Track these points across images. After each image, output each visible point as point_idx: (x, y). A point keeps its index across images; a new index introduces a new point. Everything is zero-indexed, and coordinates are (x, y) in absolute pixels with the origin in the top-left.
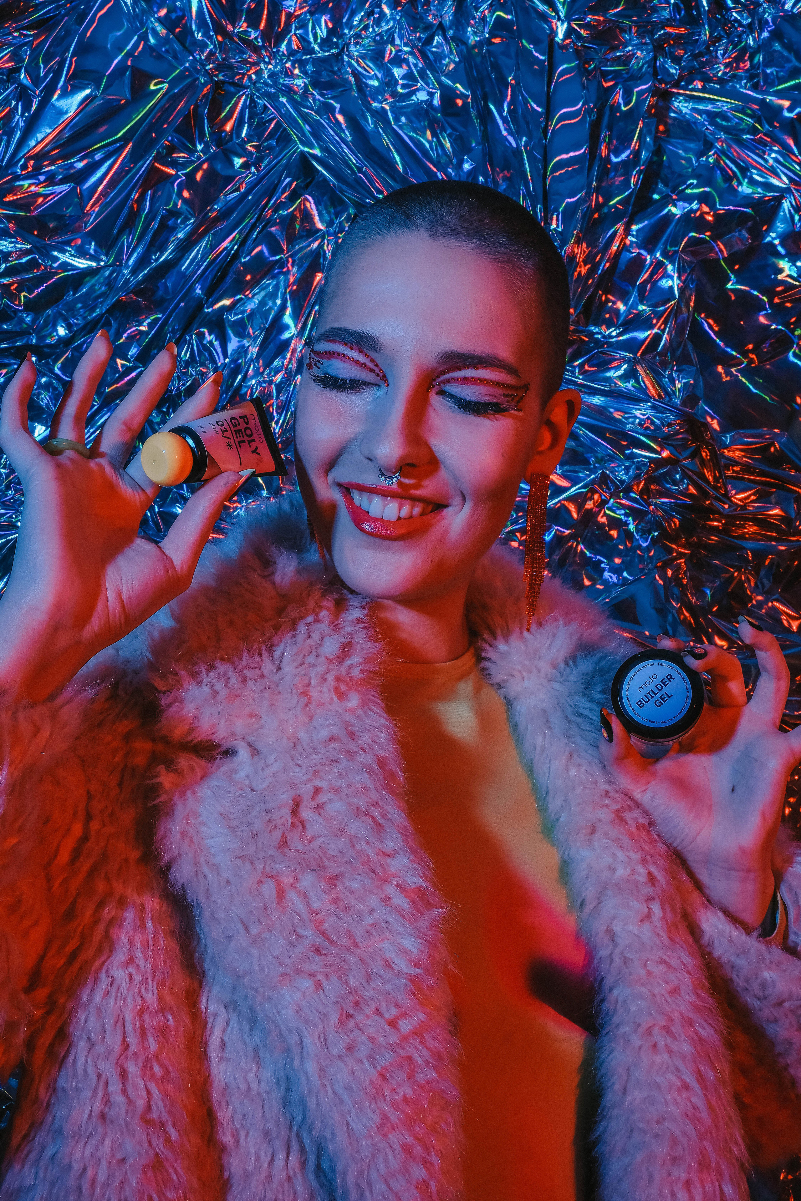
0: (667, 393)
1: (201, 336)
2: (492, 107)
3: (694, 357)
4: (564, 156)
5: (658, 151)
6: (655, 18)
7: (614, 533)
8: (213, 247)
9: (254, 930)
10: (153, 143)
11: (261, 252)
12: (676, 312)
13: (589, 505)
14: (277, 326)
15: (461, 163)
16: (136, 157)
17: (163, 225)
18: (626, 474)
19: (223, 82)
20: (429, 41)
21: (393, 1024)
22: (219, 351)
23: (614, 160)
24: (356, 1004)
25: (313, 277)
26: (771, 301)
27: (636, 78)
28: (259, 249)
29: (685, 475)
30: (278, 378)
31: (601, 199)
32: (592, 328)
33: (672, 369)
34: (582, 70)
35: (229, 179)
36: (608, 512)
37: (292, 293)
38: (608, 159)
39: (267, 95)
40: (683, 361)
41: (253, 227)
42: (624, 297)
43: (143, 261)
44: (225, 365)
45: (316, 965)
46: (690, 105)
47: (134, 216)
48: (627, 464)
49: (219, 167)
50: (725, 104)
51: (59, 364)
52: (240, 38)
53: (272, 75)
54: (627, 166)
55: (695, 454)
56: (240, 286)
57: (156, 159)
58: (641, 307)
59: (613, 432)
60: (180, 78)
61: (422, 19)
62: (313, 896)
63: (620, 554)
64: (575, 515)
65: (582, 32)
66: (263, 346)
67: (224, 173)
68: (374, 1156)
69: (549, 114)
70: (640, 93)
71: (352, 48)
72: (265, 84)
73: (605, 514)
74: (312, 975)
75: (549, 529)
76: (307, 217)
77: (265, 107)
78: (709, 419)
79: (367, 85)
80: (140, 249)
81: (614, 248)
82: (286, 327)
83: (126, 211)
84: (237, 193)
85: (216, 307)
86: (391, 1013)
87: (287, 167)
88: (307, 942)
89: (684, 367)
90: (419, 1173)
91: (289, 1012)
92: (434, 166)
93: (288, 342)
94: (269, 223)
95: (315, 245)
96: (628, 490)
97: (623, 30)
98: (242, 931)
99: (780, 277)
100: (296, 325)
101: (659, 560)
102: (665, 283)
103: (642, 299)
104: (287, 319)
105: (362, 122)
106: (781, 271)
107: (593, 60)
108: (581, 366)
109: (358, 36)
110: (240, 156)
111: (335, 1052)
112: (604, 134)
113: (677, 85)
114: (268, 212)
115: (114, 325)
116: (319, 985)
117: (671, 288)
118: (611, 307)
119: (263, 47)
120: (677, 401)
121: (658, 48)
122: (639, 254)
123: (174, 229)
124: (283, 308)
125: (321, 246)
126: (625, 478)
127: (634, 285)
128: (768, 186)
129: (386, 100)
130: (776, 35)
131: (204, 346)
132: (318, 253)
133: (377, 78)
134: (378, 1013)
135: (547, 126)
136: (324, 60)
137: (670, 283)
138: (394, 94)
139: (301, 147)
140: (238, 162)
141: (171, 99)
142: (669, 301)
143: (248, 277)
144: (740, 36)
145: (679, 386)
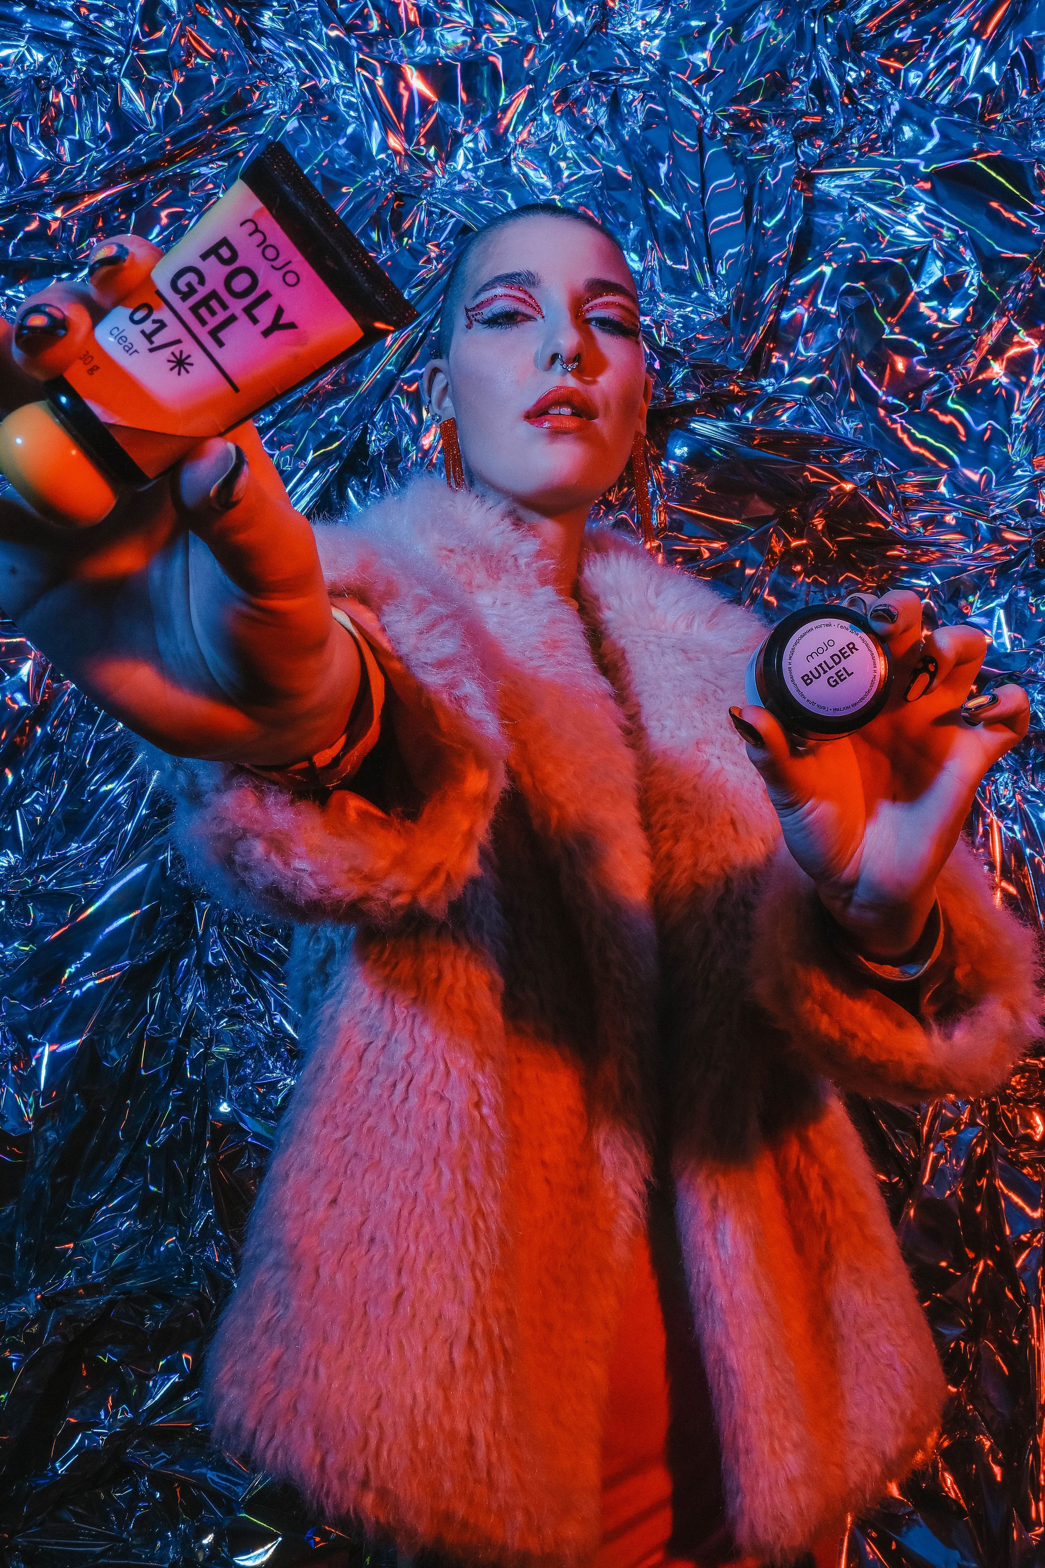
4: (723, 216)
23: (767, 225)
38: (761, 225)
46: (833, 182)
69: (704, 187)
121: (798, 137)
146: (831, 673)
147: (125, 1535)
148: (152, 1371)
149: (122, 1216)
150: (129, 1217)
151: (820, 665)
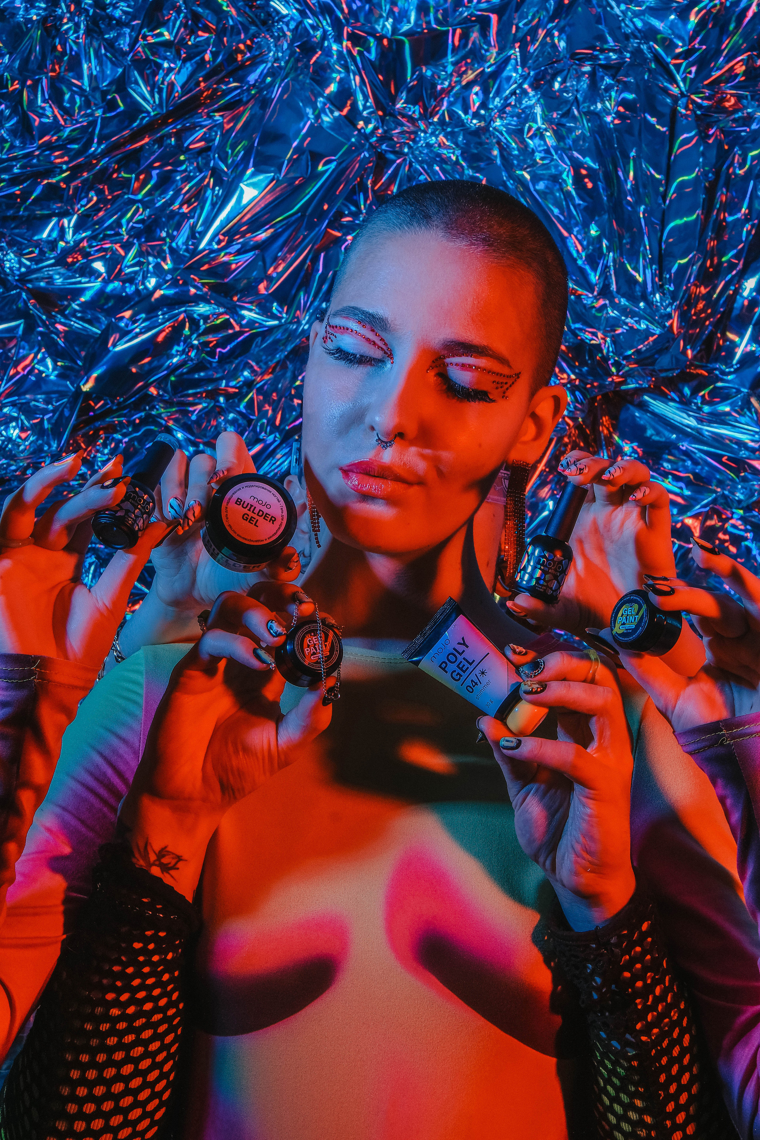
4: (679, 221)
10: (324, 213)
19: (385, 152)
34: (703, 138)
52: (401, 113)
53: (428, 145)
60: (347, 153)
69: (668, 183)
71: (498, 121)
79: (510, 155)
119: (421, 119)
135: (666, 192)
136: (474, 132)
141: (338, 176)
146: (251, 514)
151: (252, 506)
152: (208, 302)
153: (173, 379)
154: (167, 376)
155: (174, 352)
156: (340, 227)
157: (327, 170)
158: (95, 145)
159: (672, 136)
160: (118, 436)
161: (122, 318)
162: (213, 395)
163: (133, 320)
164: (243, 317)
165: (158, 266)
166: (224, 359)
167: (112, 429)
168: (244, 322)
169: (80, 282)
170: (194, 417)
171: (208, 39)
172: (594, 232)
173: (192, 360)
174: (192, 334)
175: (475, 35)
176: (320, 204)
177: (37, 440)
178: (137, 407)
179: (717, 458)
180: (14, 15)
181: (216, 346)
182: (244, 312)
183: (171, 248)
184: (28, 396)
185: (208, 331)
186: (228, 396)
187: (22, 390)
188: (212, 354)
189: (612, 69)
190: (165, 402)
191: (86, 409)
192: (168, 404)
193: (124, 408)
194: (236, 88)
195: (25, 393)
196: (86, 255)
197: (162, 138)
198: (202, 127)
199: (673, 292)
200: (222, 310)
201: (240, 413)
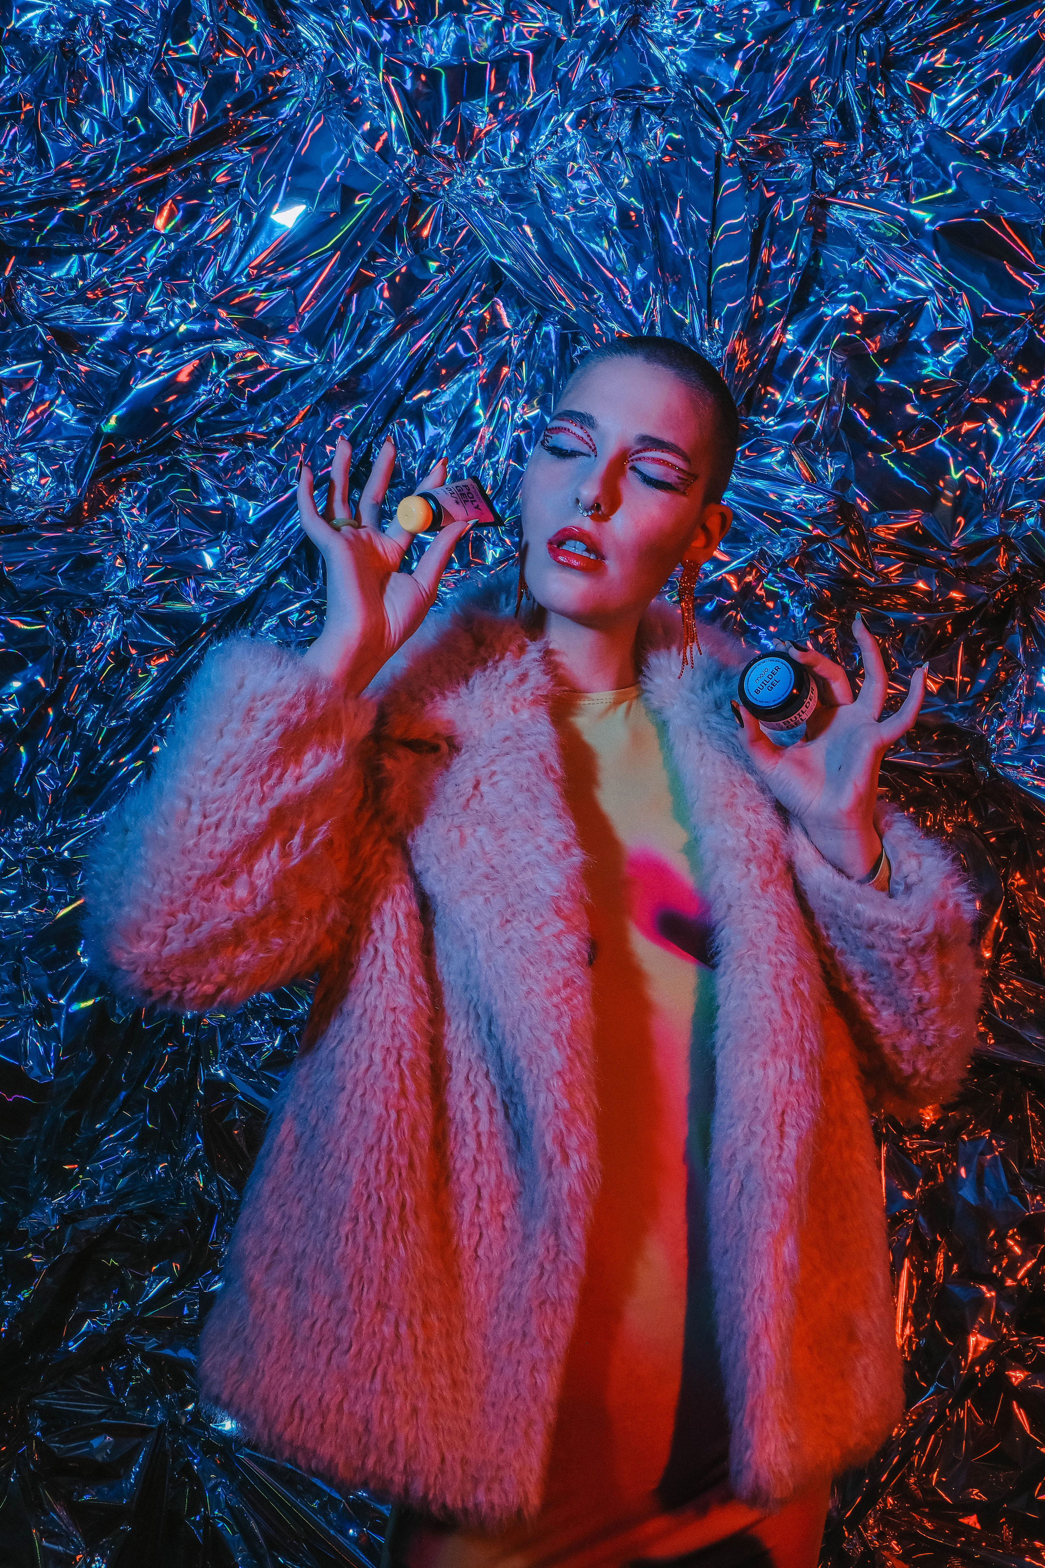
0: (821, 478)
1: (402, 426)
2: (663, 217)
3: (846, 444)
4: (727, 265)
5: (815, 256)
6: (814, 134)
7: (771, 604)
8: (411, 346)
9: (444, 862)
10: (358, 251)
11: (456, 349)
12: (829, 402)
13: (749, 578)
14: (468, 416)
15: (634, 270)
16: (344, 264)
17: (368, 325)
18: (782, 550)
19: (419, 193)
20: (607, 157)
21: (538, 928)
22: (418, 438)
23: (774, 266)
24: (514, 915)
25: (500, 371)
26: (917, 392)
27: (796, 189)
28: (453, 346)
29: (836, 553)
30: (469, 462)
31: (760, 301)
32: (752, 418)
33: (825, 455)
34: (747, 184)
35: (425, 283)
36: (766, 586)
37: (482, 386)
38: (768, 265)
39: (460, 205)
40: (836, 448)
41: (447, 326)
42: (782, 389)
43: (350, 357)
44: (422, 451)
45: (486, 887)
46: (845, 213)
47: (342, 316)
48: (783, 541)
49: (416, 271)
50: (875, 216)
51: (273, 449)
52: (436, 153)
53: (464, 187)
54: (787, 271)
55: (844, 532)
56: (437, 381)
57: (361, 266)
58: (797, 400)
59: (770, 513)
60: (382, 190)
61: (600, 137)
62: (486, 841)
63: (776, 623)
64: (735, 588)
65: (746, 148)
66: (455, 435)
67: (421, 277)
68: (522, 1013)
69: (714, 227)
70: (798, 205)
71: (538, 163)
72: (458, 195)
73: (763, 587)
74: (483, 893)
75: (711, 599)
76: (495, 316)
77: (458, 215)
78: (859, 501)
79: (550, 197)
80: (347, 348)
81: (774, 343)
82: (478, 416)
83: (335, 313)
84: (432, 295)
85: (415, 398)
86: (537, 922)
87: (478, 270)
88: (479, 871)
89: (837, 453)
90: (553, 1026)
91: (465, 917)
92: (610, 272)
93: (477, 430)
94: (462, 323)
95: (504, 342)
96: (784, 566)
97: (785, 146)
98: (435, 861)
99: (924, 372)
100: (485, 414)
101: (811, 628)
102: (817, 378)
103: (797, 392)
104: (478, 409)
105: (546, 232)
106: (926, 366)
107: (757, 172)
108: (743, 451)
109: (543, 152)
110: (434, 260)
111: (497, 944)
112: (766, 241)
113: (833, 194)
114: (460, 313)
115: (322, 415)
116: (487, 900)
117: (823, 382)
118: (770, 399)
119: (457, 160)
120: (829, 484)
121: (818, 161)
122: (796, 351)
123: (377, 328)
124: (474, 399)
125: (509, 343)
126: (781, 553)
127: (790, 379)
128: (913, 289)
129: (568, 210)
130: (927, 149)
131: (405, 434)
132: (507, 350)
133: (560, 191)
134: (529, 921)
135: (712, 236)
136: (513, 174)
137: (823, 377)
138: (576, 206)
139: (490, 255)
140: (433, 265)
141: (374, 212)
142: (821, 394)
143: (444, 372)
144: (893, 149)
145: (831, 470)
147: (122, 1400)
148: (147, 1273)
149: (124, 1145)
150: (129, 1146)
152: (236, 338)
153: (200, 421)
154: (192, 418)
155: (200, 391)
156: (374, 269)
157: (363, 204)
158: (114, 171)
159: (718, 179)
160: (141, 483)
161: (145, 354)
162: (240, 440)
163: (155, 358)
164: (274, 357)
165: (184, 307)
166: (254, 401)
167: (134, 476)
168: (274, 362)
169: (102, 322)
170: (221, 464)
171: (237, 60)
172: (640, 275)
173: (219, 399)
174: (220, 372)
175: (514, 75)
176: (354, 241)
177: (57, 487)
178: (161, 450)
179: (758, 512)
180: (29, 38)
181: (245, 385)
182: (276, 352)
183: (196, 288)
184: (48, 442)
185: (237, 369)
186: (257, 443)
187: (40, 436)
188: (241, 393)
189: (658, 109)
190: (190, 446)
191: (106, 453)
192: (194, 449)
193: (147, 453)
194: (265, 122)
195: (44, 439)
196: (107, 292)
197: (187, 170)
198: (228, 161)
199: (722, 336)
200: (251, 347)
201: (270, 460)
